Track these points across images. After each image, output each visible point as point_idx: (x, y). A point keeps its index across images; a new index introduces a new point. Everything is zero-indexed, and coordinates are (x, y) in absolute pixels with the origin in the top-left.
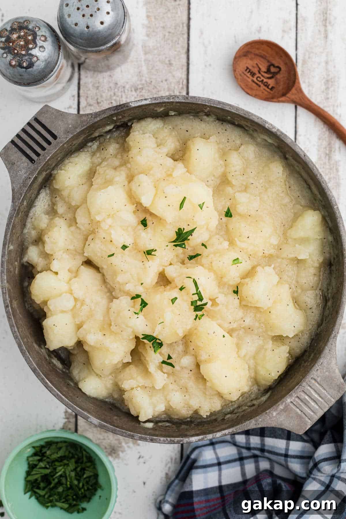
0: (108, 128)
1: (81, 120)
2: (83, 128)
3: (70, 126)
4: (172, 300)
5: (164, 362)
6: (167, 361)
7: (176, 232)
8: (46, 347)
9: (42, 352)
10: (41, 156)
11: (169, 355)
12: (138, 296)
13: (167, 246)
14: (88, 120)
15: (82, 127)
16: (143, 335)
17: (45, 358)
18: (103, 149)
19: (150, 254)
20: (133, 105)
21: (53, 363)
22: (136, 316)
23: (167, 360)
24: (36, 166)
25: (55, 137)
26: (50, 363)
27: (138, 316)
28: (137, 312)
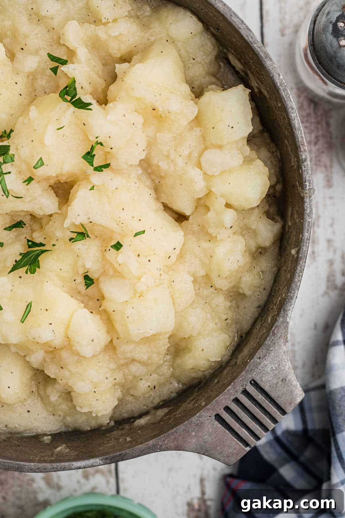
0: (142, 421)
1: (177, 441)
2: (175, 429)
3: (194, 434)
4: (43, 164)
5: (64, 62)
6: (59, 64)
7: (39, 268)
8: (250, 91)
9: (257, 83)
10: (240, 391)
11: (56, 74)
12: (99, 169)
13: (54, 245)
14: (166, 442)
15: (176, 432)
16: (91, 109)
17: (252, 73)
18: (155, 387)
19: (79, 233)
20: (98, 460)
21: (242, 64)
22: (99, 140)
23: (58, 66)
24: (250, 376)
25: (219, 418)
26: (245, 64)
27: (96, 140)
28: (99, 145)
